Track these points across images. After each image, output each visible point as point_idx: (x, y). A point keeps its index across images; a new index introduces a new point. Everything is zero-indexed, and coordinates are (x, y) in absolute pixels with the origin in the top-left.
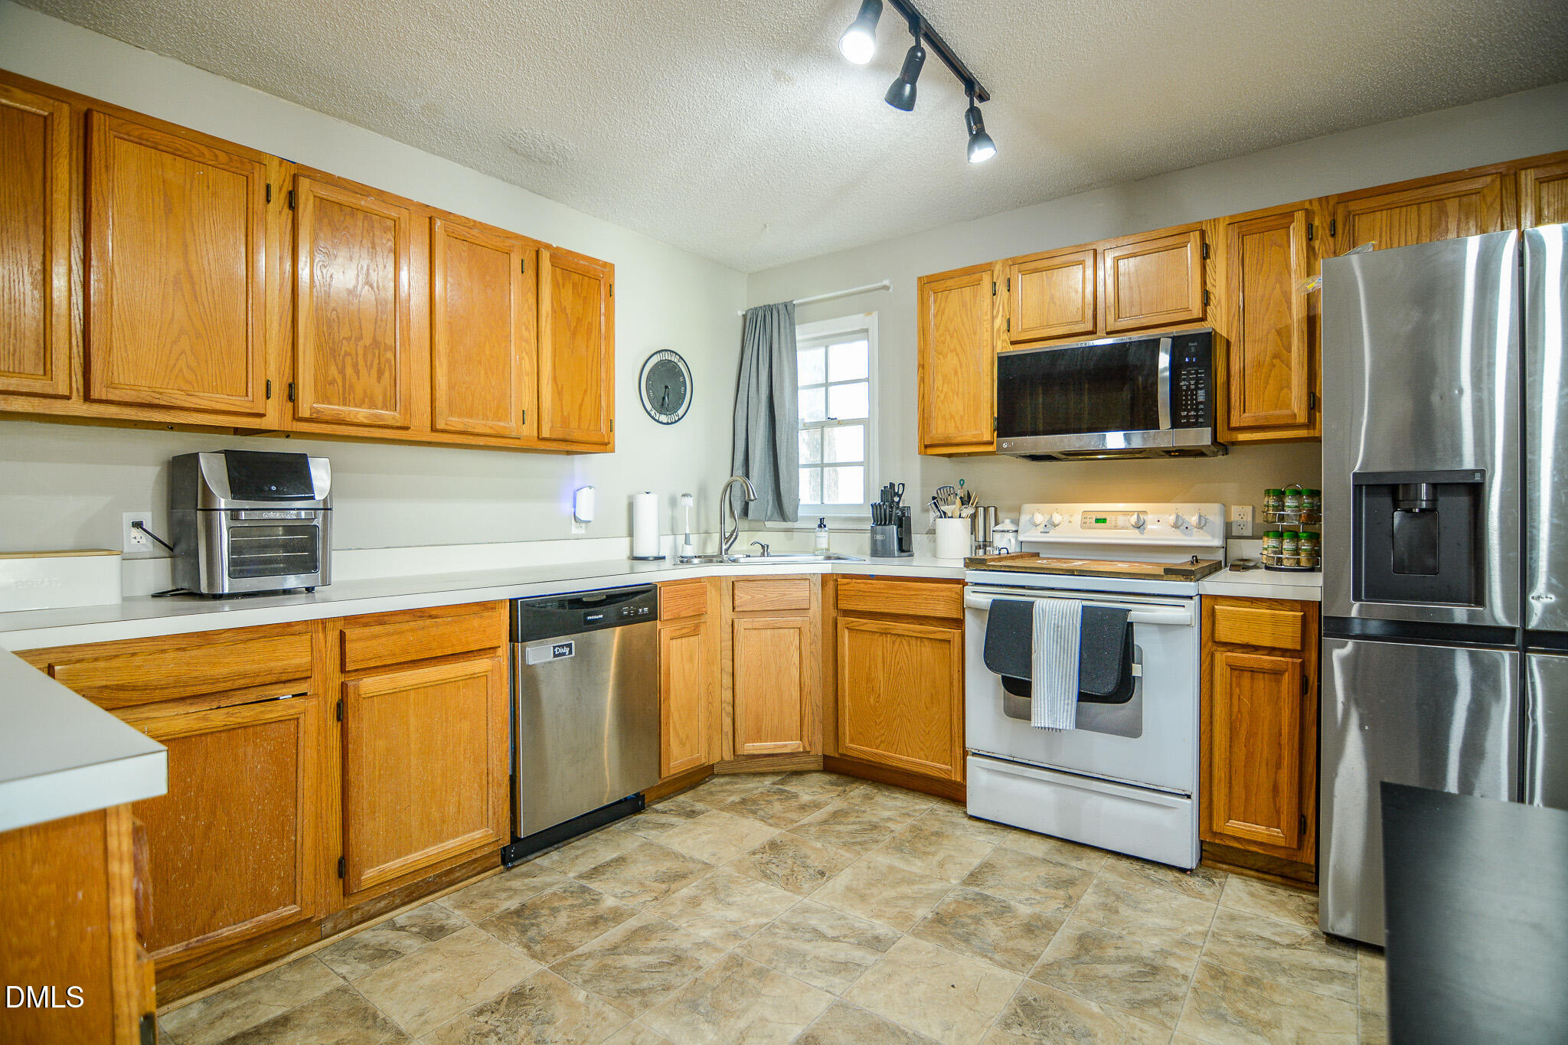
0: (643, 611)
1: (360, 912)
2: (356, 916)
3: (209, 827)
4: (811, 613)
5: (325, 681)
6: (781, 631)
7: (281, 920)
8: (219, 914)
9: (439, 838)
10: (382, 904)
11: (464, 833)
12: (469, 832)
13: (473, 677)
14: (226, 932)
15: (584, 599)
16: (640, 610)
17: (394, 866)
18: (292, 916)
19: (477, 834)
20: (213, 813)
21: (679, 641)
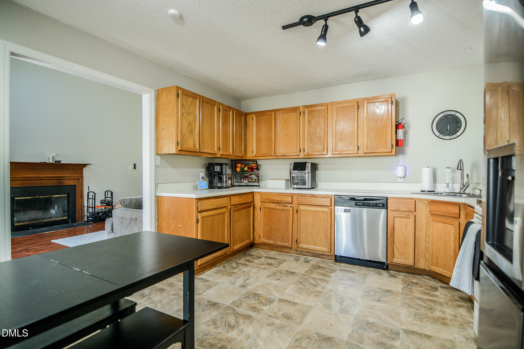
0: (379, 205)
1: (303, 253)
2: (302, 254)
3: (277, 224)
4: (461, 220)
5: (295, 205)
6: (447, 225)
7: (286, 245)
8: (278, 239)
9: (315, 245)
10: (307, 254)
11: (321, 247)
12: (322, 247)
13: (323, 211)
14: (278, 243)
15: (356, 198)
16: (378, 205)
17: (305, 246)
18: (287, 245)
19: (324, 248)
20: (277, 222)
21: (400, 219)
